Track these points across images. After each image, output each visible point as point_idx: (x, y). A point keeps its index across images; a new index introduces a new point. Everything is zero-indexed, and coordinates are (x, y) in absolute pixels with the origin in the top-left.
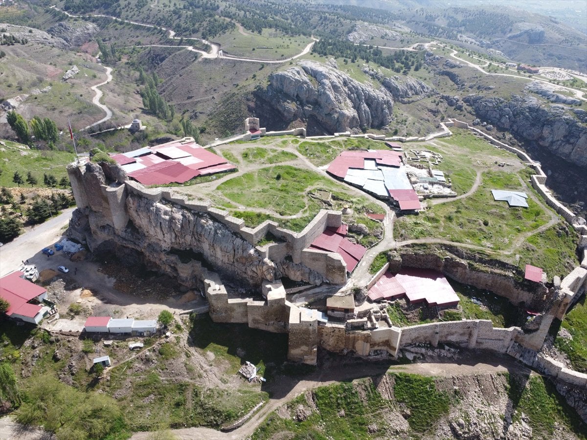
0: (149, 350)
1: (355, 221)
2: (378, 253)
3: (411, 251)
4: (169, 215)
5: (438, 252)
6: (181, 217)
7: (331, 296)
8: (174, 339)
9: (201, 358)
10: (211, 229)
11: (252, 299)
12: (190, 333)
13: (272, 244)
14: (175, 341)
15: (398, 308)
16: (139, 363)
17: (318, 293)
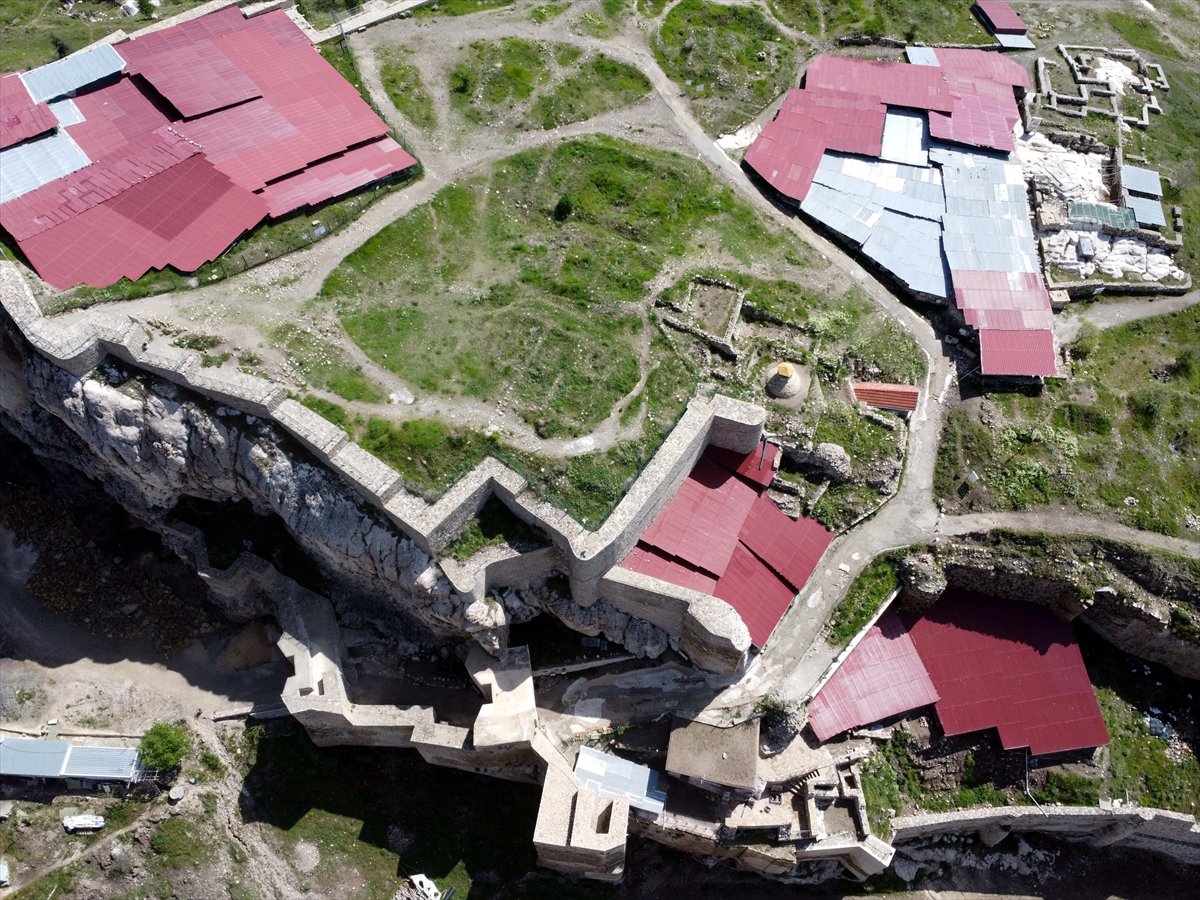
0: (120, 838)
1: (810, 432)
2: (868, 560)
3: (984, 558)
4: (138, 424)
5: (1077, 572)
6: (183, 430)
7: (685, 723)
8: (197, 801)
9: (279, 864)
10: (285, 487)
11: (430, 711)
12: (248, 782)
13: (499, 552)
14: (201, 810)
15: (900, 750)
16: (93, 876)
17: (647, 691)
